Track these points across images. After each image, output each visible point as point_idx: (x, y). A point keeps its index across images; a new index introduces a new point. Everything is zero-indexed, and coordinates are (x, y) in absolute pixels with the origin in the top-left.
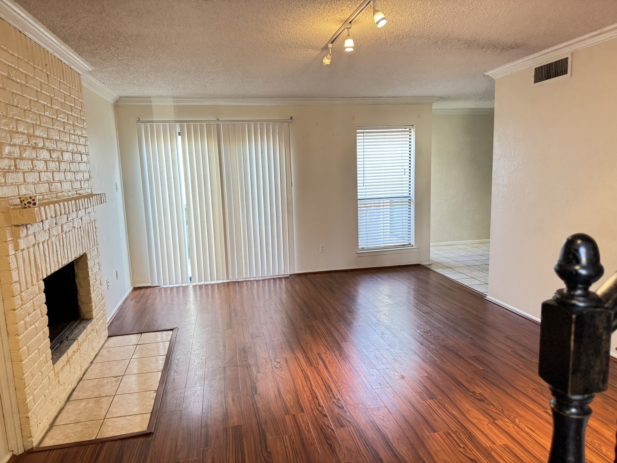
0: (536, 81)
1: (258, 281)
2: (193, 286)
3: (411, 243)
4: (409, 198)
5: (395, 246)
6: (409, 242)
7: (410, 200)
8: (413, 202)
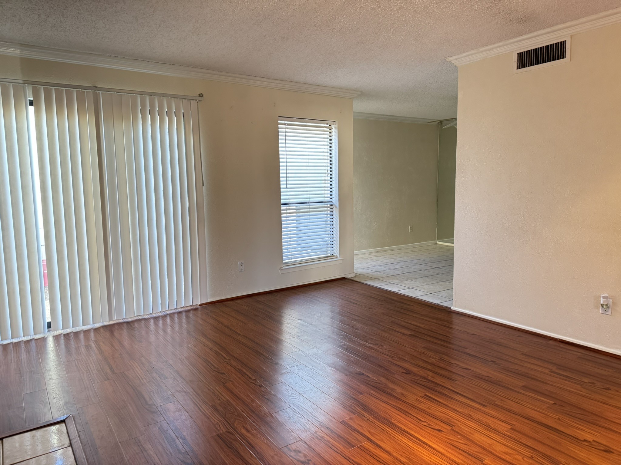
0: (519, 67)
1: (156, 319)
2: (53, 336)
3: (334, 254)
4: (331, 203)
5: (319, 258)
6: (332, 253)
7: (332, 205)
8: (336, 207)
